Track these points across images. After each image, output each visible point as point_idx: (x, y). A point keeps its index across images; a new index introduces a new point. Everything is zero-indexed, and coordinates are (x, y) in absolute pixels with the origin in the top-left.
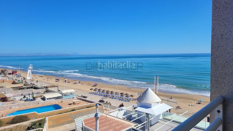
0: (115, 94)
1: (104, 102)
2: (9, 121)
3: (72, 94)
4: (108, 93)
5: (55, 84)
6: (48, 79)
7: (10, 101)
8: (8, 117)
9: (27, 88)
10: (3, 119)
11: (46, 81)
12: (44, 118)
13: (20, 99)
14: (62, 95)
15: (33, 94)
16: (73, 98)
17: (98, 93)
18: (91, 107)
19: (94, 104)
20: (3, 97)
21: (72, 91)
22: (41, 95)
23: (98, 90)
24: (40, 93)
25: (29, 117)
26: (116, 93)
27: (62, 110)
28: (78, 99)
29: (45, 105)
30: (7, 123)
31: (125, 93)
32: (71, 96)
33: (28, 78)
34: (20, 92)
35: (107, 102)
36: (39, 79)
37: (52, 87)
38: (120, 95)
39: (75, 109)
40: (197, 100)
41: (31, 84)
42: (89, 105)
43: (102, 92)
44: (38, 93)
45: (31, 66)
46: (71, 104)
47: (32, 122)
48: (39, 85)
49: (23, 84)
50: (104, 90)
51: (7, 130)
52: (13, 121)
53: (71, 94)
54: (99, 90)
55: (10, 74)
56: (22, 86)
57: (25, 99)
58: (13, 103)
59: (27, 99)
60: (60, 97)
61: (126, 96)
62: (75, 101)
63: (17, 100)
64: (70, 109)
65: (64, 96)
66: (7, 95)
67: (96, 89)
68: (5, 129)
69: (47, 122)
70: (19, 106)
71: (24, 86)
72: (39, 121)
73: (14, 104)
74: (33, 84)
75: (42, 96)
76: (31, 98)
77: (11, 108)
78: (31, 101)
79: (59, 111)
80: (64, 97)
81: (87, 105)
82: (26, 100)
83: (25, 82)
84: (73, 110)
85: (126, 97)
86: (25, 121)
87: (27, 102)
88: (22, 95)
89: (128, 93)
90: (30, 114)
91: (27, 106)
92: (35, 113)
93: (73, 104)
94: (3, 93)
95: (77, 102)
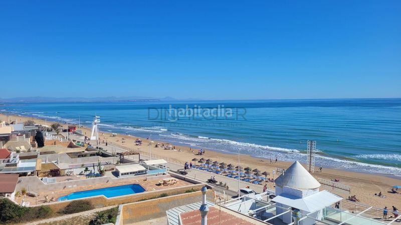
0: (236, 169)
1: (217, 183)
2: (62, 208)
3: (162, 168)
4: (223, 168)
5: (135, 148)
6: (123, 141)
7: (63, 176)
8: (60, 202)
9: (91, 155)
10: (53, 205)
11: (120, 143)
12: (116, 206)
13: (79, 173)
14: (145, 169)
15: (99, 165)
16: (164, 174)
17: (206, 166)
18: (194, 191)
19: (199, 186)
20: (53, 168)
21: (162, 162)
22: (112, 166)
23: (205, 162)
24: (110, 164)
25: (93, 204)
26: (237, 167)
27: (145, 194)
28: (172, 176)
29: (117, 185)
30: (59, 213)
31: (253, 167)
32: (161, 171)
33: (93, 138)
34: (80, 161)
35: (221, 183)
36: (110, 140)
37: (130, 154)
38: (245, 171)
39: (167, 193)
40: (389, 186)
41: (97, 148)
42: (190, 187)
43: (213, 165)
44: (107, 164)
45: (98, 118)
46: (159, 185)
47: (97, 213)
48: (109, 150)
49: (85, 148)
50: (216, 162)
51: (58, 224)
52: (67, 209)
53: (161, 166)
54: (207, 161)
55: (65, 131)
56: (83, 152)
57: (88, 173)
58: (68, 180)
59: (91, 173)
60: (142, 171)
61: (256, 174)
62: (166, 179)
63: (75, 173)
64: (158, 192)
65: (148, 171)
66: (61, 166)
67: (202, 159)
68: (55, 222)
69: (121, 213)
70: (77, 185)
71: (86, 152)
72: (108, 211)
73: (70, 181)
74: (100, 148)
75: (113, 169)
76: (97, 172)
77: (65, 187)
78: (96, 177)
79: (140, 195)
80: (149, 173)
81: (187, 188)
82: (88, 175)
83: (88, 144)
84: (164, 195)
85: (255, 176)
86: (87, 210)
87: (90, 178)
88: (83, 166)
89: (258, 169)
90: (94, 198)
91: (90, 186)
92: (103, 197)
93: (163, 184)
94: (54, 162)
95: (170, 182)
